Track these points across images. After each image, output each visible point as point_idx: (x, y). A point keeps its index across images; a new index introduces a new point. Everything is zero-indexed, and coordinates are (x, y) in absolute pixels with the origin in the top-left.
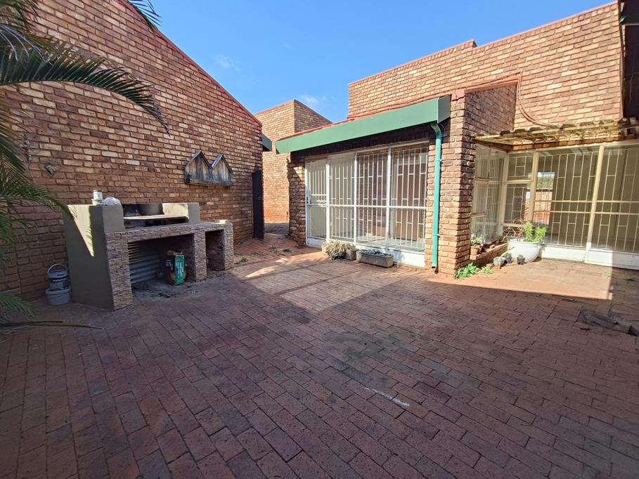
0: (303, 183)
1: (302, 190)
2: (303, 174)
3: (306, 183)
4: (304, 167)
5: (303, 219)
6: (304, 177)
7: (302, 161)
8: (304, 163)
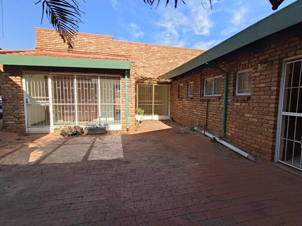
0: (21, 88)
1: (22, 94)
2: (21, 82)
3: (24, 89)
4: (22, 77)
5: (23, 115)
6: (22, 84)
7: (20, 72)
8: (21, 74)
